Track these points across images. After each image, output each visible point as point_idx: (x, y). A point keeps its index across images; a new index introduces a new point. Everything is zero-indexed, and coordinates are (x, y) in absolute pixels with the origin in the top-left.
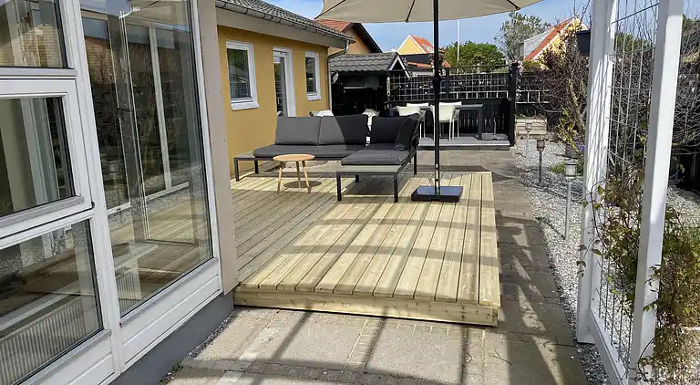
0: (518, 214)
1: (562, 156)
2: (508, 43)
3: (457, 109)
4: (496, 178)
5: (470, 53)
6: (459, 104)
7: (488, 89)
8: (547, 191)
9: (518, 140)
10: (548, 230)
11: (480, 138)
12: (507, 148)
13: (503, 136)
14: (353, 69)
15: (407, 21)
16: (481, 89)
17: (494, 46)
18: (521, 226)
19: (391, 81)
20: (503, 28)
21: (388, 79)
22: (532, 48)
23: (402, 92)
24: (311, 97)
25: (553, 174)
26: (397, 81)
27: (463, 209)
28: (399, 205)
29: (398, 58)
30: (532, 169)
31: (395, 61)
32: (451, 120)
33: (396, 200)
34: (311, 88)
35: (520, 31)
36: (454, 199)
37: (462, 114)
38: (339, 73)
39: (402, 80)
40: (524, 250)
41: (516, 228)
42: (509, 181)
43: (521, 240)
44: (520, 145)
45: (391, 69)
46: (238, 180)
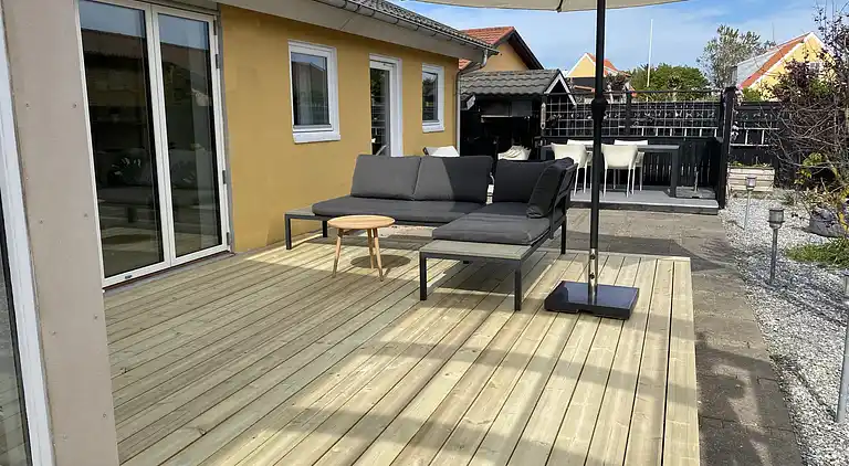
0: (736, 345)
1: (803, 229)
2: (716, 67)
3: (639, 150)
4: (697, 265)
5: (664, 78)
6: (645, 143)
7: (688, 123)
8: (785, 296)
9: (730, 199)
10: (798, 391)
11: (673, 195)
12: (714, 212)
13: (709, 193)
14: (495, 91)
15: (559, 9)
16: (678, 123)
17: (697, 70)
18: (744, 375)
19: (548, 108)
20: (710, 48)
21: (544, 105)
22: (750, 72)
23: (563, 124)
24: (428, 127)
25: (792, 262)
26: (555, 108)
27: (637, 336)
28: (522, 317)
29: (560, 77)
30: (756, 251)
31: (556, 81)
32: (631, 166)
33: (518, 308)
34: (429, 114)
35: (732, 50)
36: (621, 314)
37: (649, 157)
38: (476, 95)
39: (564, 108)
40: (753, 442)
41: (734, 379)
42: (718, 271)
43: (747, 410)
44: (735, 207)
45: (548, 92)
46: (289, 247)
